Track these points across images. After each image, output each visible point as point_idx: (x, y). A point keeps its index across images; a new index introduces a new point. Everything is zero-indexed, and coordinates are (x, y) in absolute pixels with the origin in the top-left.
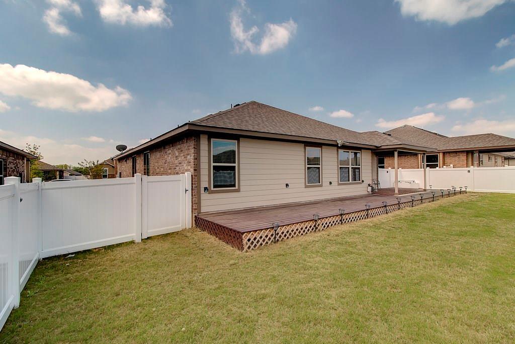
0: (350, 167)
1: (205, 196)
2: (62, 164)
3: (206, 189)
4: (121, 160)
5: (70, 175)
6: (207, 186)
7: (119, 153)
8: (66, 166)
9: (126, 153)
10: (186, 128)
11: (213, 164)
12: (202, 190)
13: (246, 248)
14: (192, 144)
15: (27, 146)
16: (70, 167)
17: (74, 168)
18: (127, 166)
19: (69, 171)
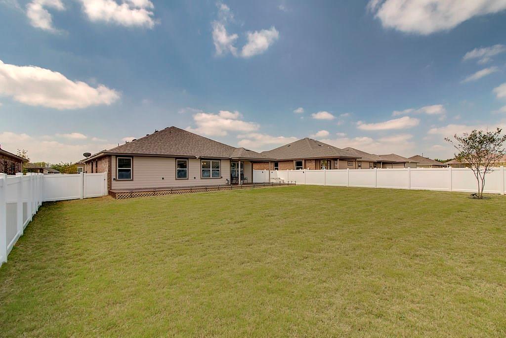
1: (113, 182)
2: (40, 162)
3: (114, 179)
4: (88, 162)
5: (48, 172)
6: (115, 178)
7: (85, 158)
8: (44, 164)
9: (89, 158)
10: (103, 154)
11: (118, 168)
12: (112, 179)
13: (117, 198)
14: (107, 160)
15: (18, 151)
16: (48, 165)
17: (52, 165)
18: (88, 167)
19: (47, 169)
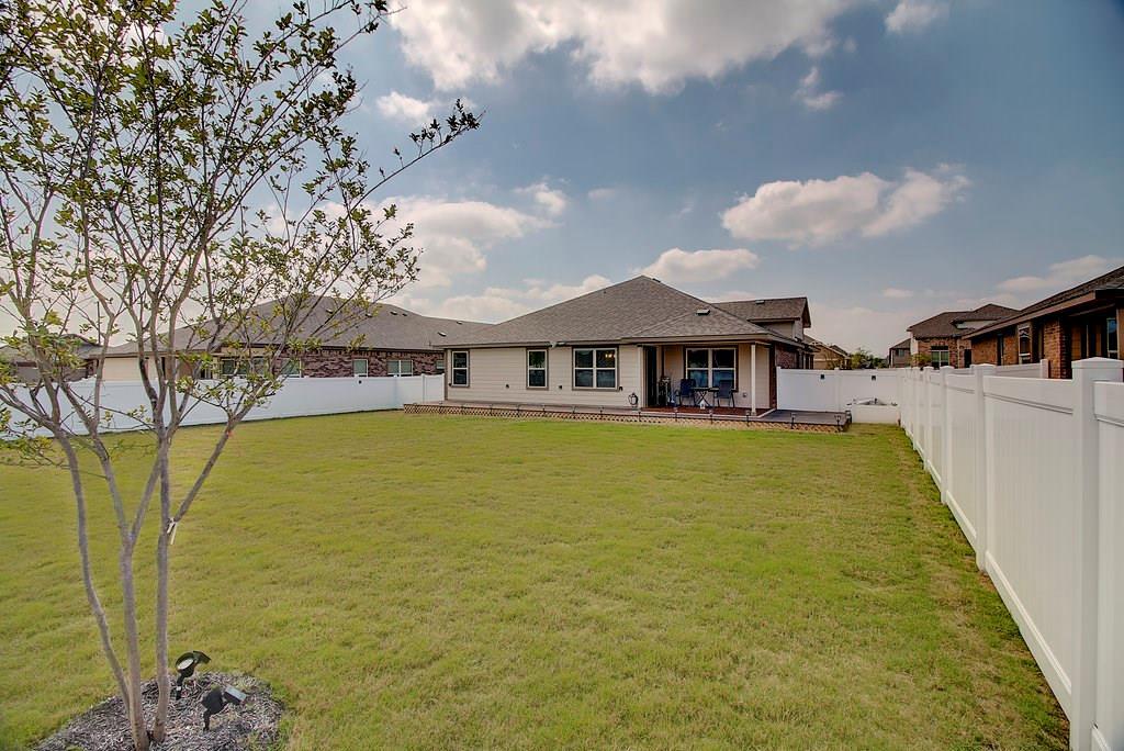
0: (595, 368)
